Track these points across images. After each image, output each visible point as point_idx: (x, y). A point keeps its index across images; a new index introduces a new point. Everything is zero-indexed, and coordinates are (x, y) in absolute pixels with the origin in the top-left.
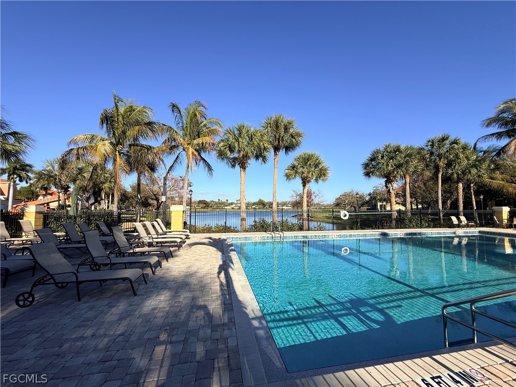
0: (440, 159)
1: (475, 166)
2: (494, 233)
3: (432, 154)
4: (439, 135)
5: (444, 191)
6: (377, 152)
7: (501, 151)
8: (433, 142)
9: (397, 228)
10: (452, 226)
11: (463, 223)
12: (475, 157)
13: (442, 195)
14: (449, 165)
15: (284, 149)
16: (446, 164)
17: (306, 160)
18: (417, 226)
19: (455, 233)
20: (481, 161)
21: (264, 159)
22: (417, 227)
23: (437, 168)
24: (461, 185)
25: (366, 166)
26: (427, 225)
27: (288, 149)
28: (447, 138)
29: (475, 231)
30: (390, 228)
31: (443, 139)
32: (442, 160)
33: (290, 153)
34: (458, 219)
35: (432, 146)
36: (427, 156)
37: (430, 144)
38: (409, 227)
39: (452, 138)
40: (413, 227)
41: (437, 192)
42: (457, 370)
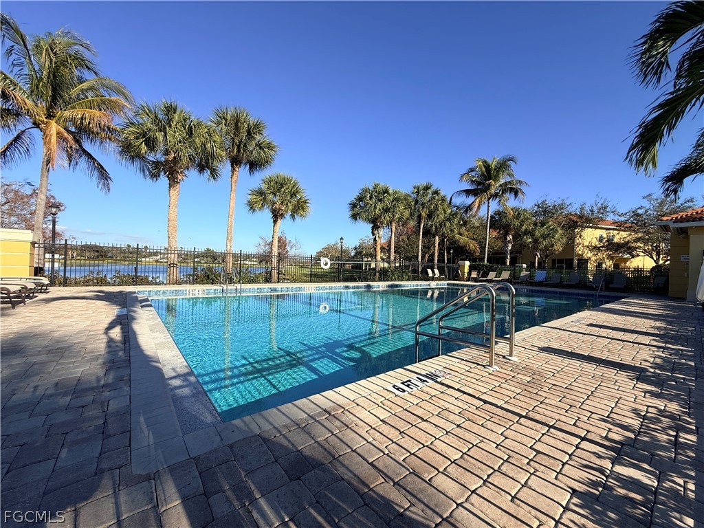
0: (423, 208)
1: (449, 220)
2: (458, 285)
3: (416, 202)
4: (424, 183)
5: (424, 247)
6: (366, 190)
7: (469, 208)
8: (418, 190)
9: (380, 280)
10: (427, 279)
11: (437, 276)
12: (450, 211)
13: (422, 250)
14: (430, 216)
15: (248, 166)
16: (428, 215)
17: (279, 185)
18: (398, 278)
19: (429, 285)
20: (454, 215)
21: (214, 174)
22: (399, 280)
23: (420, 217)
24: (437, 238)
25: (353, 206)
26: (407, 278)
27: (254, 166)
28: (430, 188)
29: (444, 284)
30: (374, 280)
31: (427, 188)
32: (425, 210)
33: (255, 173)
34: (433, 272)
35: (418, 193)
36: (413, 204)
37: (416, 190)
38: (392, 280)
39: (434, 188)
40: (395, 280)
41: (418, 247)
42: (424, 373)
